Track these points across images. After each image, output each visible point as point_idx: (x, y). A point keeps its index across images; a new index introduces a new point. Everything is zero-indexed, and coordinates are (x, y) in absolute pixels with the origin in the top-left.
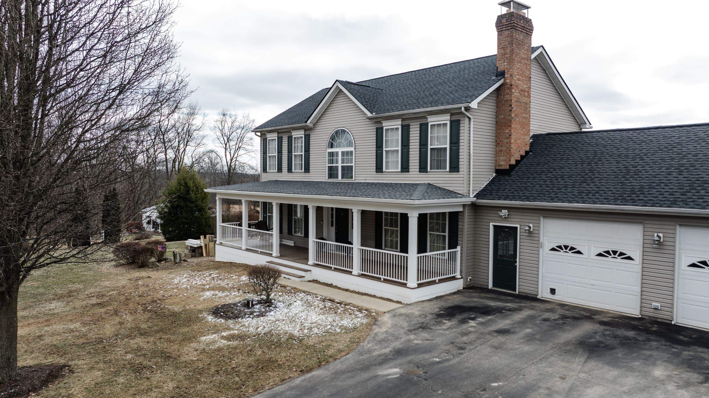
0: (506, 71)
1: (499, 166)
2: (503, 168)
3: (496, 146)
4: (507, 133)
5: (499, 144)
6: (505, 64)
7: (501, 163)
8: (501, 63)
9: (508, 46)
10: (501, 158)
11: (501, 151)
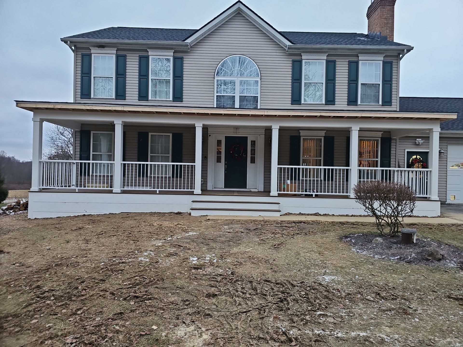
0: (388, 37)
6: (387, 31)
8: (384, 30)
9: (390, 18)
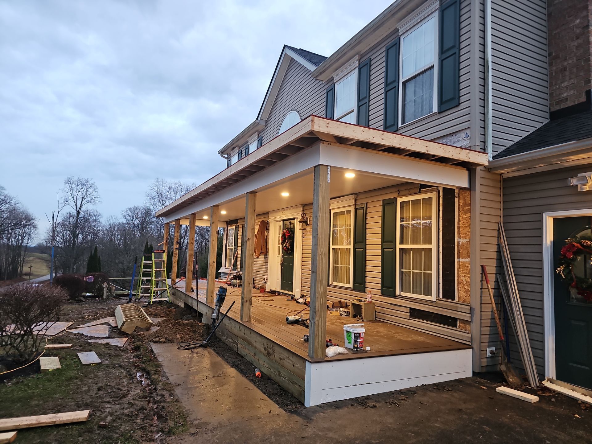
1: (558, 103)
2: (570, 104)
3: (551, 64)
4: (577, 26)
5: (557, 57)
7: (565, 95)
10: (566, 84)
11: (565, 69)
